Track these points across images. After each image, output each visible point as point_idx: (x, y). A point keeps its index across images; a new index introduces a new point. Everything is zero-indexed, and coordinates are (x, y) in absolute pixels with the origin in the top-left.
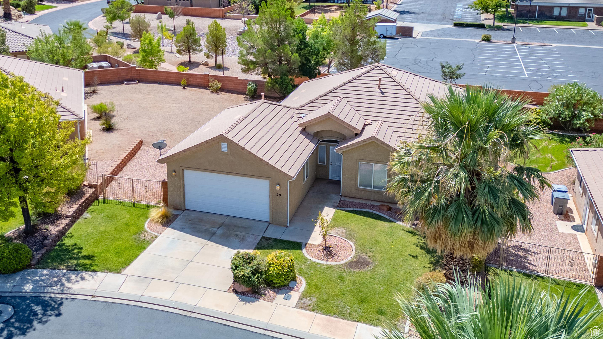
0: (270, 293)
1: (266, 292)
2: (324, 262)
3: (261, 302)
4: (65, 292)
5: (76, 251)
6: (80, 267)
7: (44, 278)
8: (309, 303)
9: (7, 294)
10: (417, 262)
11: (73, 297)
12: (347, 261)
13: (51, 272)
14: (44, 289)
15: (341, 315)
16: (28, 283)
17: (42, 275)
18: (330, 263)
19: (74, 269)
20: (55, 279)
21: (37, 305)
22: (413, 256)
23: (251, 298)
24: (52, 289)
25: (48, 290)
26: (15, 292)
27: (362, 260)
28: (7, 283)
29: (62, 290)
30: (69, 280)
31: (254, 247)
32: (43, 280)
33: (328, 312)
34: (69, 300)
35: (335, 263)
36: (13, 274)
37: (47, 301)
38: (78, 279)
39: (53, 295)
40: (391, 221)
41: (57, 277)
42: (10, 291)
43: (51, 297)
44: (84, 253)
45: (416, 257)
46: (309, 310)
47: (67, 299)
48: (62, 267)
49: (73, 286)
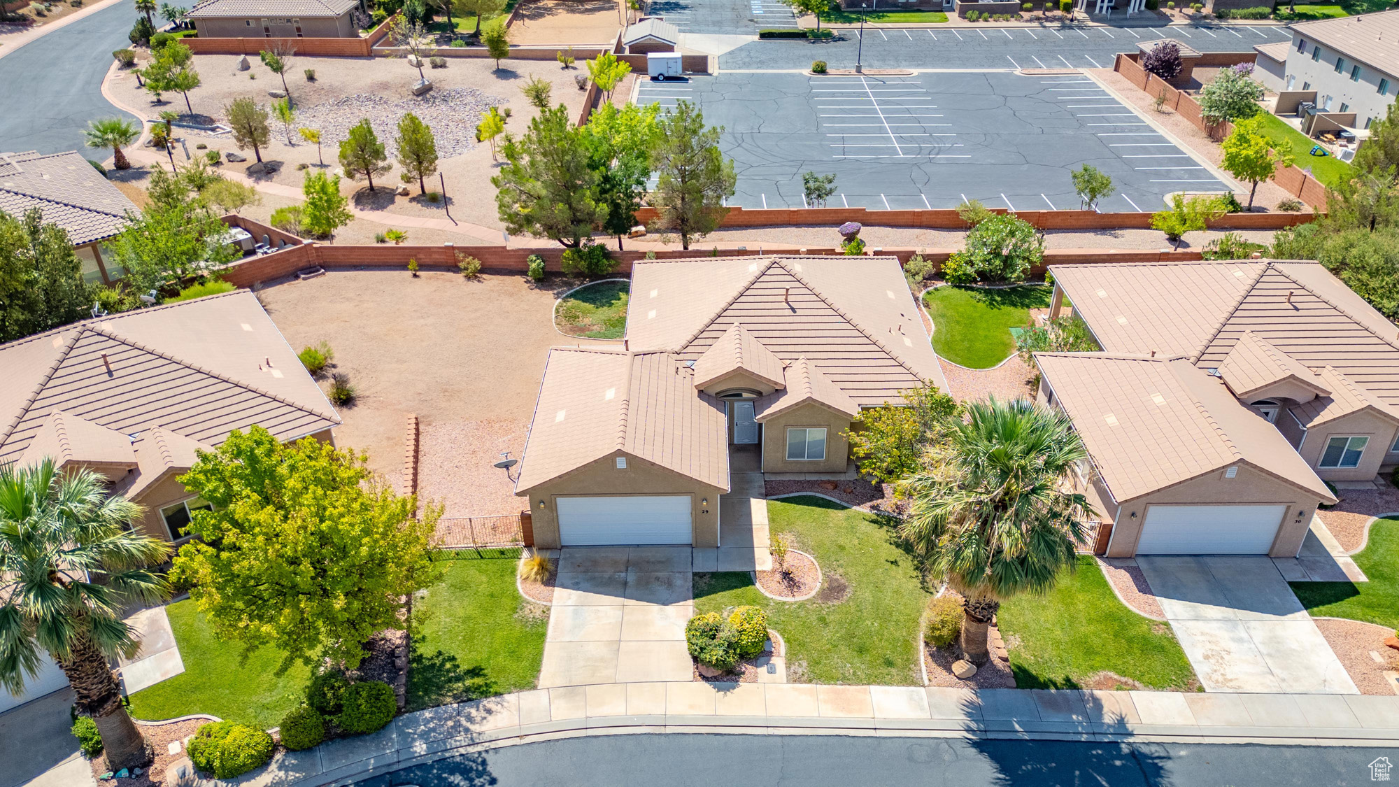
0: (748, 669)
1: (743, 669)
2: (790, 599)
3: (744, 686)
4: (478, 741)
5: (448, 665)
6: (474, 692)
7: (432, 725)
8: (800, 671)
9: (395, 768)
10: (900, 570)
11: (493, 745)
12: (817, 589)
13: (436, 712)
14: (445, 744)
15: (845, 680)
16: (414, 740)
17: (427, 721)
18: (800, 598)
19: (466, 698)
20: (450, 723)
21: (452, 773)
22: (892, 562)
23: (729, 683)
24: (456, 741)
25: (451, 744)
26: (404, 760)
27: (836, 584)
28: (384, 749)
29: (472, 739)
30: (470, 719)
31: (691, 595)
32: (434, 730)
33: (828, 678)
34: (491, 752)
35: (805, 598)
36: (382, 731)
37: (461, 763)
38: (484, 714)
39: (462, 751)
40: (844, 508)
41: (450, 718)
42: (396, 760)
43: (461, 755)
44: (464, 667)
45: (895, 563)
46: (805, 682)
47: (487, 751)
48: (448, 700)
49: (483, 729)
